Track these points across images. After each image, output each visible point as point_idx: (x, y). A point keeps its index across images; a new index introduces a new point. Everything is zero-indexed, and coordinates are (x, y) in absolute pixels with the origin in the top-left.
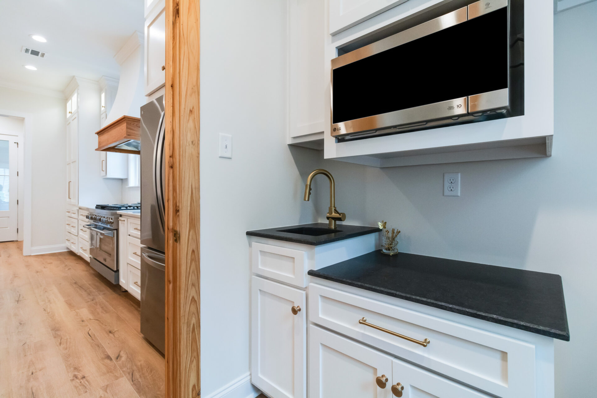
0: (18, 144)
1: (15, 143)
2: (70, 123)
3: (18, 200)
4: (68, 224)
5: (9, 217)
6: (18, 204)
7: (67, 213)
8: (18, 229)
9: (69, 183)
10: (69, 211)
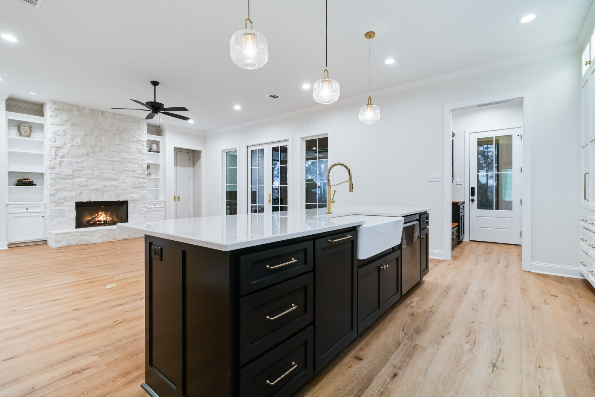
0: (521, 136)
1: (518, 135)
2: (587, 80)
3: (521, 200)
4: (583, 239)
5: (512, 218)
6: (521, 204)
7: (582, 222)
8: (521, 232)
9: (585, 175)
10: (585, 220)
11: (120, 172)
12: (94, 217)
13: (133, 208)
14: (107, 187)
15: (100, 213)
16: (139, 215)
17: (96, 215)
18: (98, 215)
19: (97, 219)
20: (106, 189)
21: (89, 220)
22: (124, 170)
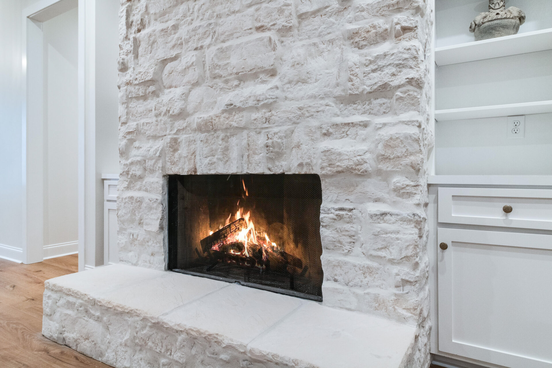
11: (285, 31)
12: (221, 227)
13: (340, 217)
14: (240, 109)
15: (238, 216)
16: (368, 263)
17: (228, 223)
18: (233, 222)
19: (231, 239)
20: (236, 120)
21: (209, 237)
22: (302, 17)
